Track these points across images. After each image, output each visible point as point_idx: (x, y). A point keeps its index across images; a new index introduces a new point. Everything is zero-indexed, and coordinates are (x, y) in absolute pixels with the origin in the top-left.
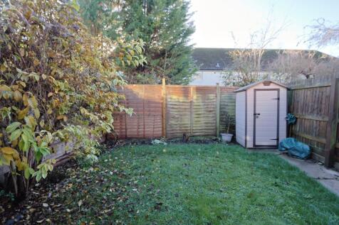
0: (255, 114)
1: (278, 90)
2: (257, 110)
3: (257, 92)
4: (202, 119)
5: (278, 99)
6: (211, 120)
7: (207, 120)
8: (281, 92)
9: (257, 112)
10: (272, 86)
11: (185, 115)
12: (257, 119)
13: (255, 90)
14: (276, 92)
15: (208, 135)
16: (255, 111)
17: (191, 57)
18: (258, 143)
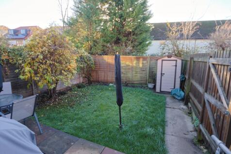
0: (161, 74)
1: (176, 61)
2: (163, 71)
3: (164, 62)
4: (138, 75)
5: (176, 66)
6: (143, 76)
7: (142, 75)
8: (178, 62)
9: (163, 73)
10: (172, 58)
11: (129, 72)
12: (162, 77)
13: (162, 60)
14: (175, 62)
15: (141, 84)
16: (162, 72)
17: (149, 34)
18: (162, 90)
